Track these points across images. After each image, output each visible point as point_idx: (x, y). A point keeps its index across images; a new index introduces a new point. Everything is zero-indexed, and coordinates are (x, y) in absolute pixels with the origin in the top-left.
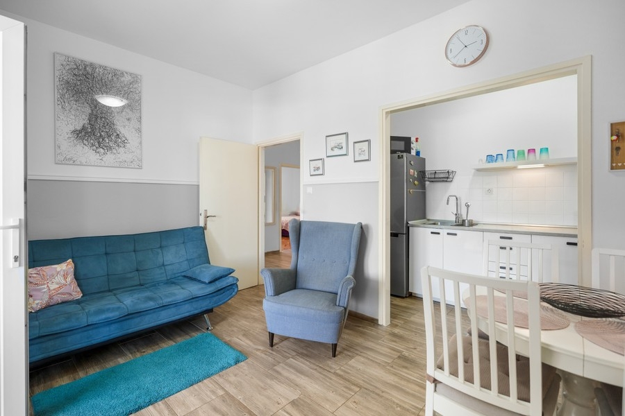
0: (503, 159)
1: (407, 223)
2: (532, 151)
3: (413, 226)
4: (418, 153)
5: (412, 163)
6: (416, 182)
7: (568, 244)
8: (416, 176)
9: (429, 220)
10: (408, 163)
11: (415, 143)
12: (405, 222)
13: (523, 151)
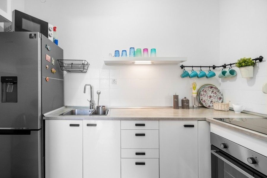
0: (126, 55)
1: (42, 116)
2: (146, 50)
3: (49, 119)
4: (56, 42)
5: (48, 47)
6: (53, 70)
7: (186, 126)
8: (53, 62)
9: (66, 107)
10: (44, 46)
11: (53, 31)
12: (40, 114)
13: (141, 49)
